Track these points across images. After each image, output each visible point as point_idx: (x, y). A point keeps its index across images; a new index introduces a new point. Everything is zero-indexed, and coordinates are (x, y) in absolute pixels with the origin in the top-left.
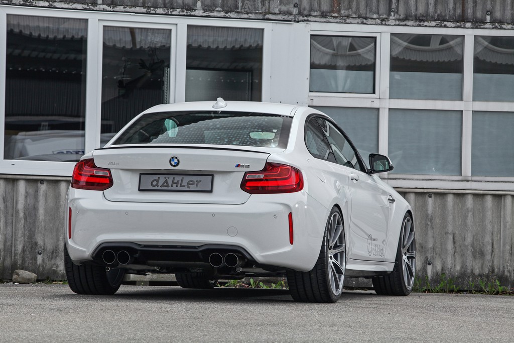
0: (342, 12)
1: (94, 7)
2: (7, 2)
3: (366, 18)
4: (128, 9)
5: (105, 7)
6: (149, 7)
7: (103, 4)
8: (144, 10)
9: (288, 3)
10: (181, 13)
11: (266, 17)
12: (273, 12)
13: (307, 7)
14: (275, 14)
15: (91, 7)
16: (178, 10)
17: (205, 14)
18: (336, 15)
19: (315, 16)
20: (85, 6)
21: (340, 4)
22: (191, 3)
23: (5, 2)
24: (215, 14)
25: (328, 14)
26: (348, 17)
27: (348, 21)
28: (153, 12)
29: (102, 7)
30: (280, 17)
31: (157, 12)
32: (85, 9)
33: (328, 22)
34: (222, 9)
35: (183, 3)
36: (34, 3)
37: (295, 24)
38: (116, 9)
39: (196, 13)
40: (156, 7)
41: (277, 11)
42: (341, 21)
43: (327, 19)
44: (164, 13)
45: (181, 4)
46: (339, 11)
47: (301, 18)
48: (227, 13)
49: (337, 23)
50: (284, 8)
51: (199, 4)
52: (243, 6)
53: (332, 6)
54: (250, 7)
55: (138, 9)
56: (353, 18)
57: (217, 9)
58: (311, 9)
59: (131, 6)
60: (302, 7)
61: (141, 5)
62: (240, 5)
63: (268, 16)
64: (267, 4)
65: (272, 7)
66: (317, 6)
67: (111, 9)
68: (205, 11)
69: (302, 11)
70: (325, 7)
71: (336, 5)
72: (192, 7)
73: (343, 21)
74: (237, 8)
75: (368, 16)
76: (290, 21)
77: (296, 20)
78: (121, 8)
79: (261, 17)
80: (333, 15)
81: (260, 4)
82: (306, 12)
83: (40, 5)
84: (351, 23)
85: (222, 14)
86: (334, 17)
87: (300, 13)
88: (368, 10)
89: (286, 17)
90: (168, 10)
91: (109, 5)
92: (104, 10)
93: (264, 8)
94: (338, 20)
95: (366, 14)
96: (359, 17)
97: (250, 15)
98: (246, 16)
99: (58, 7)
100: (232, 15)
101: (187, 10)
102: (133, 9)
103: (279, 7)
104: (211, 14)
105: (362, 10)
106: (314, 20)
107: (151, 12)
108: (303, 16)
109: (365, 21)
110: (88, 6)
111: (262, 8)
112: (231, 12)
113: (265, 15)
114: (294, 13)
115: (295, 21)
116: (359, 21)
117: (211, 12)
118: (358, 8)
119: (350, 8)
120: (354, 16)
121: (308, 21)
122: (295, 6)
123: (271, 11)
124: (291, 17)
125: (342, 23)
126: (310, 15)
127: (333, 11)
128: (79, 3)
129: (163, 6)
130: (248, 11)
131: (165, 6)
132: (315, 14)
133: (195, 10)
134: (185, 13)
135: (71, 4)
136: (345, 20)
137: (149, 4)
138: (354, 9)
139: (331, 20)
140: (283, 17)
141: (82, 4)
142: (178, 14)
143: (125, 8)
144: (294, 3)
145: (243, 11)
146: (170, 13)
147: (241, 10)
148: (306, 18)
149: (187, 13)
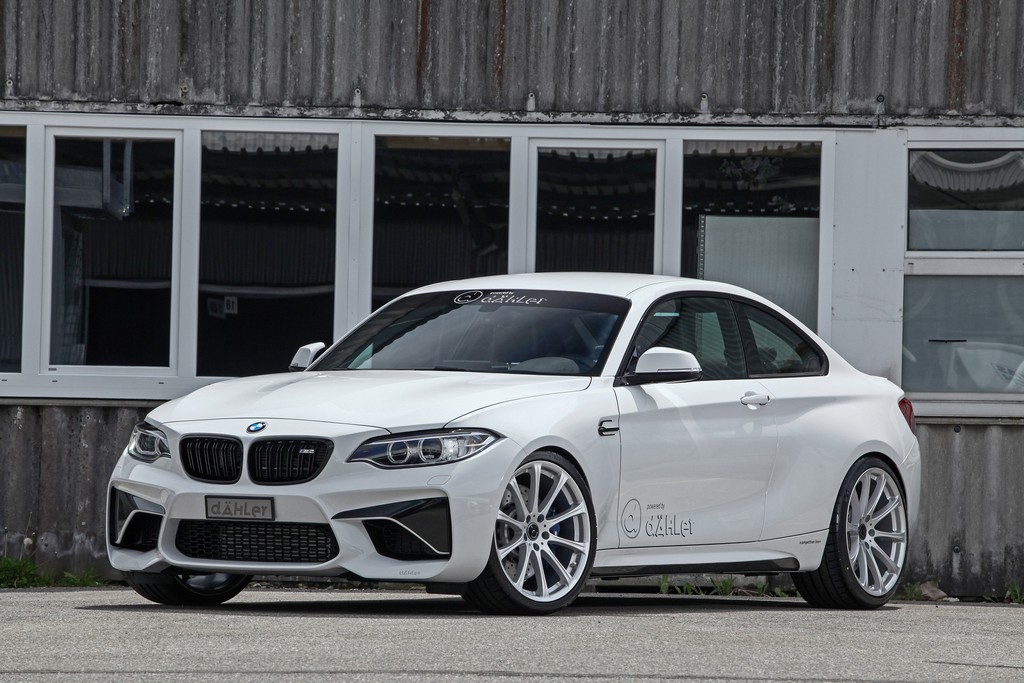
0: (968, 107)
1: (521, 116)
2: (375, 115)
3: (1012, 116)
4: (579, 117)
5: (540, 115)
6: (617, 113)
7: (536, 111)
8: (608, 118)
9: (867, 96)
10: (672, 121)
11: (825, 121)
12: (838, 112)
13: (903, 101)
14: (841, 115)
15: (516, 116)
16: (668, 116)
17: (715, 121)
18: (954, 112)
19: (916, 116)
20: (507, 116)
21: (962, 92)
22: (692, 103)
23: (371, 115)
24: (733, 119)
25: (941, 112)
26: (978, 115)
27: (977, 121)
28: (624, 120)
29: (535, 116)
30: (851, 120)
31: (630, 121)
32: (506, 121)
33: (940, 125)
34: (747, 110)
35: (677, 103)
36: (420, 115)
37: (880, 132)
38: (558, 119)
39: (700, 119)
40: (628, 112)
41: (844, 110)
42: (965, 123)
43: (938, 121)
44: (642, 121)
45: (674, 105)
46: (961, 106)
47: (890, 120)
48: (754, 117)
49: (957, 126)
50: (859, 104)
51: (704, 104)
52: (782, 103)
53: (947, 96)
54: (797, 104)
55: (596, 117)
56: (987, 116)
57: (737, 111)
58: (909, 105)
59: (586, 112)
60: (894, 101)
61: (603, 110)
62: (777, 101)
63: (828, 120)
64: (828, 99)
65: (836, 102)
66: (918, 98)
67: (551, 120)
68: (715, 114)
69: (893, 107)
70: (936, 98)
71: (954, 95)
72: (694, 109)
73: (969, 123)
74: (772, 107)
75: (1016, 112)
76: (871, 127)
77: (881, 124)
78: (567, 116)
79: (816, 121)
80: (949, 113)
81: (813, 100)
82: (900, 110)
83: (430, 118)
84: (984, 126)
85: (747, 119)
86: (951, 116)
87: (889, 113)
88: (1016, 101)
89: (862, 120)
90: (649, 115)
91: (547, 112)
92: (539, 122)
93: (823, 105)
94: (959, 122)
95: (1013, 108)
96: (998, 115)
97: (796, 118)
98: (789, 121)
99: (459, 119)
100: (763, 120)
101: (683, 114)
102: (588, 117)
103: (849, 103)
104: (727, 120)
105: (1006, 101)
106: (915, 123)
107: (620, 121)
108: (894, 116)
109: (1009, 121)
110: (511, 115)
111: (817, 106)
112: (761, 114)
113: (823, 118)
114: (877, 112)
115: (878, 126)
116: (999, 121)
117: (727, 116)
118: (995, 99)
119: (981, 98)
120: (989, 113)
121: (902, 124)
122: (878, 101)
123: (835, 110)
124: (871, 120)
125: (967, 126)
126: (906, 115)
127: (948, 106)
128: (494, 110)
129: (641, 109)
130: (794, 112)
131: (645, 109)
132: (915, 112)
133: (697, 114)
134: (679, 120)
135: (481, 113)
136: (972, 122)
137: (619, 107)
138: (988, 102)
139: (945, 122)
140: (857, 120)
141: (502, 112)
142: (667, 122)
143: (574, 115)
144: (877, 94)
145: (783, 112)
146: (653, 121)
147: (780, 110)
148: (898, 121)
149: (682, 119)
